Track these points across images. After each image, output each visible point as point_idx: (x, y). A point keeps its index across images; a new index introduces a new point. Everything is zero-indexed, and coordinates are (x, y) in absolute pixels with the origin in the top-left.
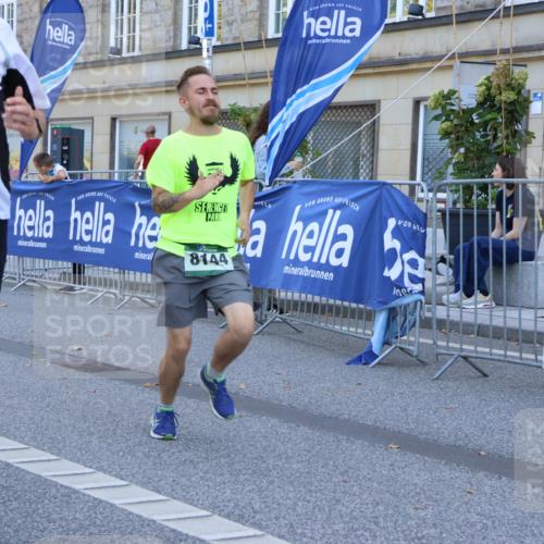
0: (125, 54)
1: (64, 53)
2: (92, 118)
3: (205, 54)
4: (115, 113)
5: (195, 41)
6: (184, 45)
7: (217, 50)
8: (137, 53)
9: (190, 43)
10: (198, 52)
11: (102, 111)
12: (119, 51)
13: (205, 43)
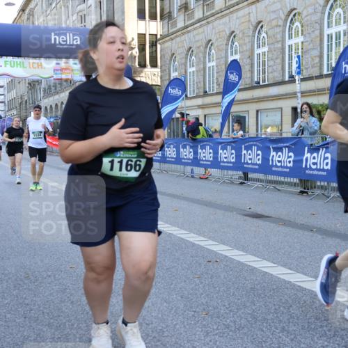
0: (261, 83)
1: (235, 85)
2: (248, 111)
3: (297, 82)
4: (258, 109)
5: (291, 77)
6: (287, 79)
7: (303, 80)
8: (266, 83)
9: (289, 78)
10: (294, 81)
11: (252, 108)
12: (259, 83)
13: (297, 78)
